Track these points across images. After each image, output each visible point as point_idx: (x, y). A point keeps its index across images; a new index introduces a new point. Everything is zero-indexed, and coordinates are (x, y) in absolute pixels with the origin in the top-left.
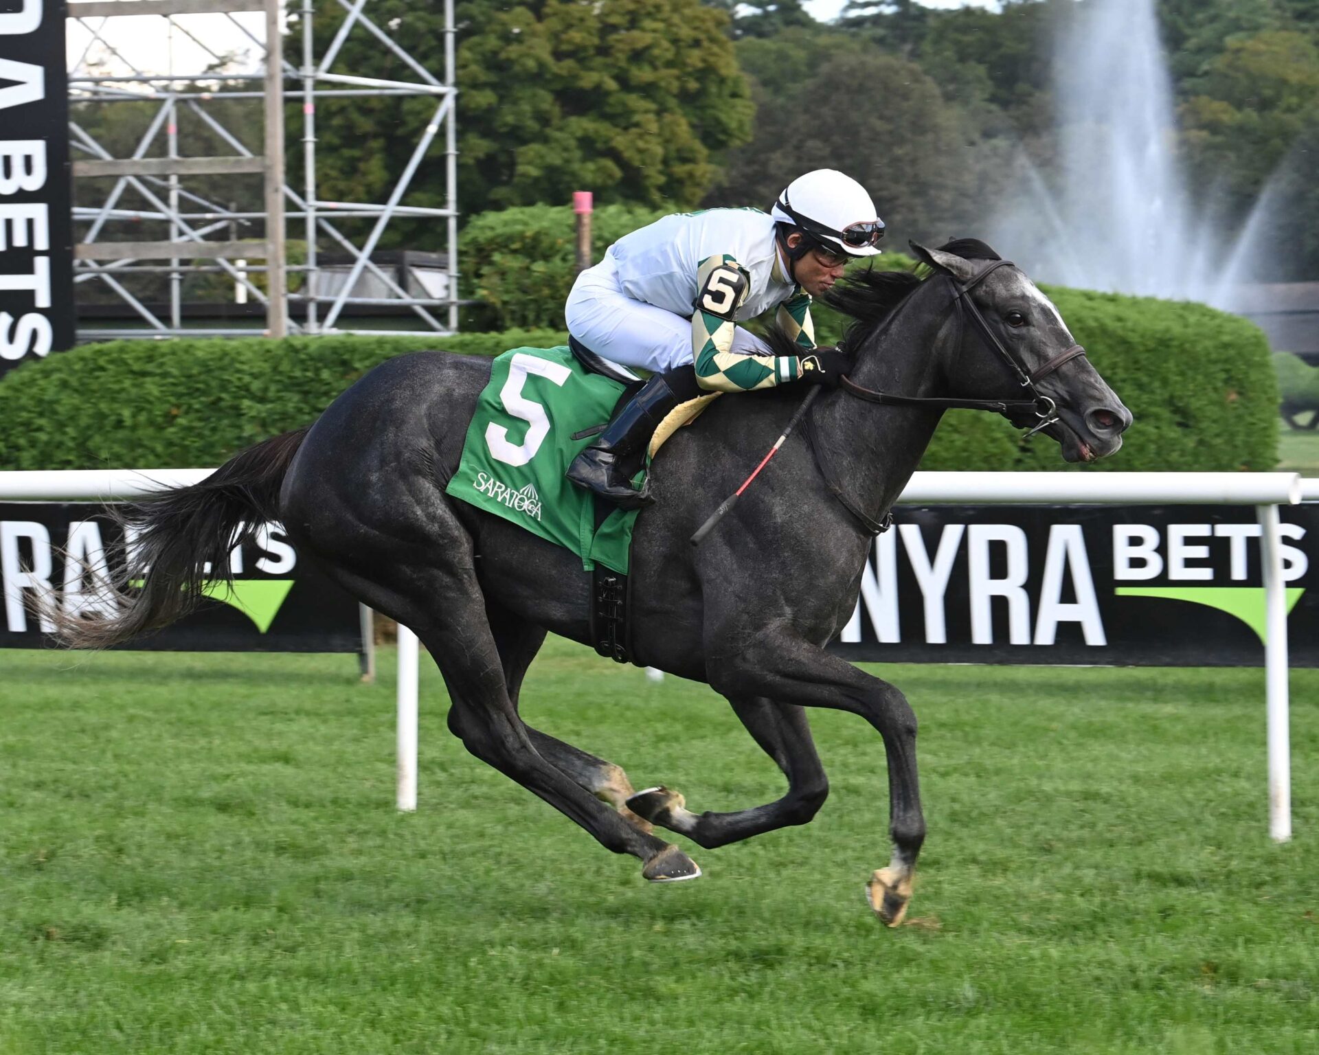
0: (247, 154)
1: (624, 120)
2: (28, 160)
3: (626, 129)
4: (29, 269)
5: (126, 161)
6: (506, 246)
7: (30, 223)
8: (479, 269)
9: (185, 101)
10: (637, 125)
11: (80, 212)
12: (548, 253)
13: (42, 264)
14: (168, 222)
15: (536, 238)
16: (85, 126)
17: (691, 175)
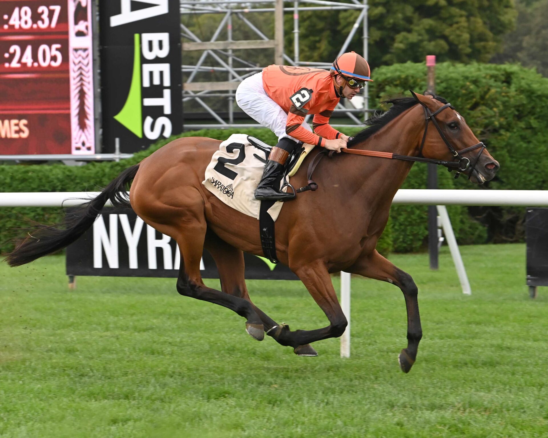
0: (266, 39)
1: (450, 21)
2: (161, 43)
3: (451, 25)
4: (161, 96)
5: (207, 43)
6: (392, 83)
7: (161, 73)
8: (379, 94)
9: (236, 13)
10: (457, 23)
11: (185, 68)
12: (412, 86)
13: (167, 93)
14: (227, 72)
15: (407, 78)
16: (188, 26)
17: (484, 47)
